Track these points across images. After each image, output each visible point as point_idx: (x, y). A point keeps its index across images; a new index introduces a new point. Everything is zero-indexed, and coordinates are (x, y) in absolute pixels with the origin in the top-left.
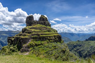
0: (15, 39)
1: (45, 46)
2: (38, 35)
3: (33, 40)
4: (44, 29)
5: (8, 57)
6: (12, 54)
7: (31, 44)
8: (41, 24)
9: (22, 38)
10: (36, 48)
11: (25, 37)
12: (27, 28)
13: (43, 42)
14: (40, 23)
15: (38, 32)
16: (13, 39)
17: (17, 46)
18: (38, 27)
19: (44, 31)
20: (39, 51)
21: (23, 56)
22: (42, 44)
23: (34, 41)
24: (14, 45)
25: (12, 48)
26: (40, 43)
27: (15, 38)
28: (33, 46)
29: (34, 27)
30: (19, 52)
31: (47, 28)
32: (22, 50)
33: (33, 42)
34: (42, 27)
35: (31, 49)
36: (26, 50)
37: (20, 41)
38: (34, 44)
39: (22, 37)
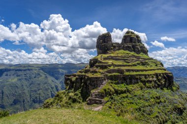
0: (77, 79)
1: (136, 96)
2: (121, 72)
3: (110, 81)
4: (133, 60)
5: (65, 111)
6: (72, 107)
7: (107, 90)
8: (128, 48)
9: (90, 77)
10: (116, 97)
11: (95, 75)
12: (99, 57)
13: (130, 87)
14: (124, 47)
15: (120, 66)
16: (74, 79)
17: (81, 93)
18: (120, 55)
19: (134, 63)
20: (122, 105)
21: (91, 112)
22: (128, 91)
23: (112, 83)
24: (75, 90)
25: (71, 94)
26: (124, 89)
27: (77, 77)
28: (110, 95)
29: (112, 55)
30: (84, 103)
31: (138, 58)
32: (89, 100)
33: (111, 85)
34: (130, 55)
35: (106, 99)
36: (97, 100)
37: (85, 83)
38: (113, 90)
39: (90, 75)
